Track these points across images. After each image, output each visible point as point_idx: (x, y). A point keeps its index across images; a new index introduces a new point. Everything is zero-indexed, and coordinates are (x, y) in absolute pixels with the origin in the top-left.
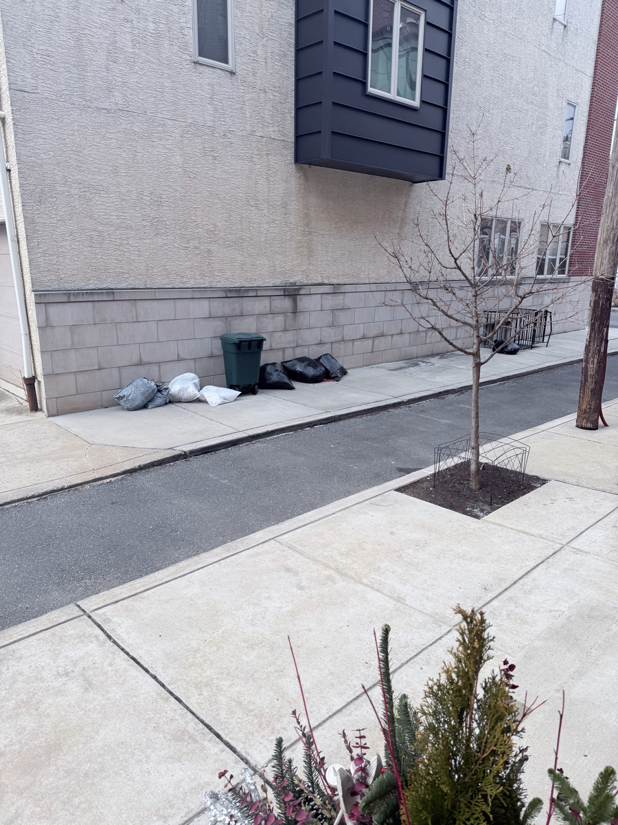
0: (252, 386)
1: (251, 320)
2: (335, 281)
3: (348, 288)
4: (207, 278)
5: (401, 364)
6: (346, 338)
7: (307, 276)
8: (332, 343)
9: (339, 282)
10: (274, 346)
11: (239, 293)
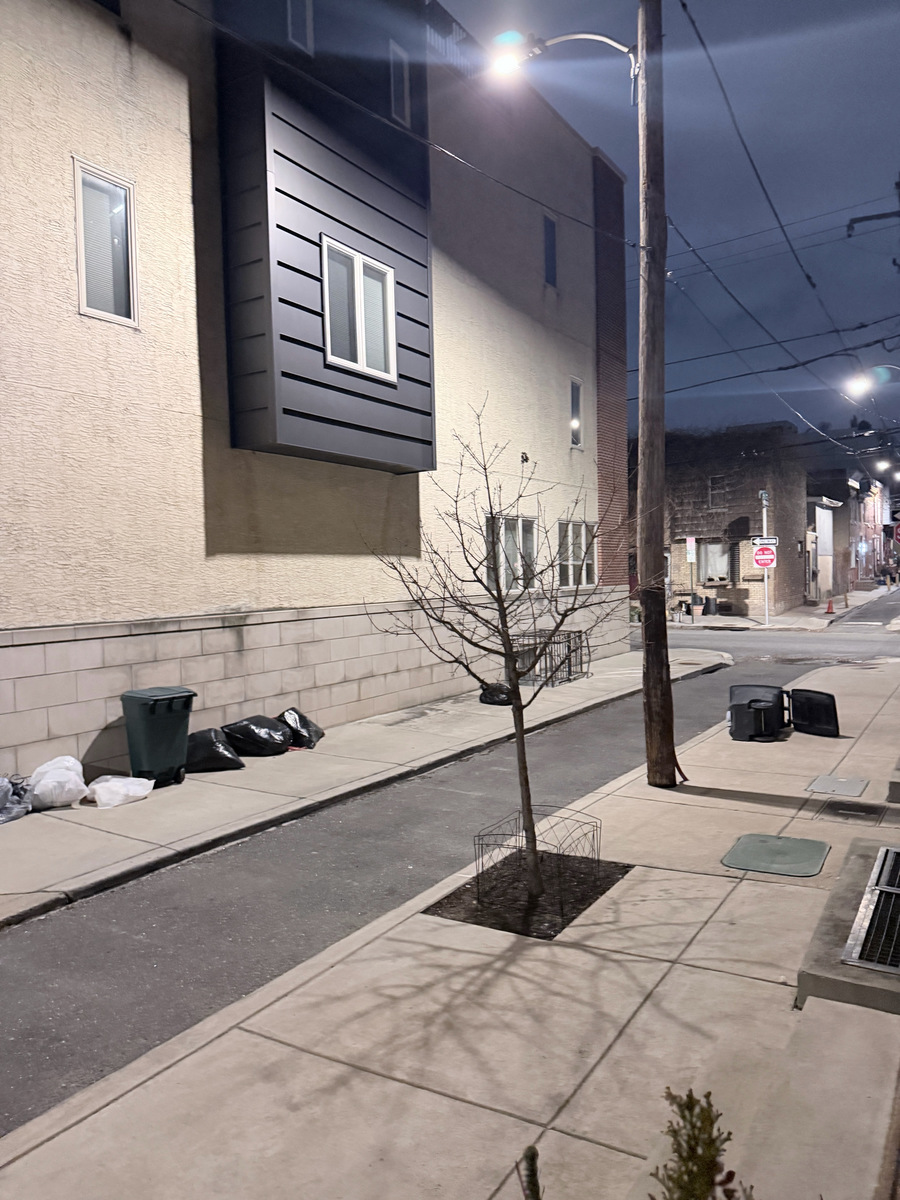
0: (175, 770)
1: (172, 666)
2: (298, 604)
3: (319, 613)
4: (98, 609)
5: (402, 714)
6: (319, 683)
7: (257, 598)
8: (299, 691)
9: (305, 605)
10: (209, 704)
11: (151, 628)
